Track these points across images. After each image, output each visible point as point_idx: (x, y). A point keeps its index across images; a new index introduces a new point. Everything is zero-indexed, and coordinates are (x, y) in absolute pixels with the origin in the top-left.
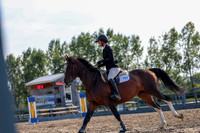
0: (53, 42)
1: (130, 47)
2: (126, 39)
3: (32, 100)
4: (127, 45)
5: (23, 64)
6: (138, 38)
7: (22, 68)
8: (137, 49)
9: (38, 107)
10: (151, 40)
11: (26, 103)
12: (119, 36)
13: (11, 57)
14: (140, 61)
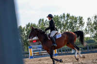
0: (40, 20)
1: (78, 22)
2: (76, 18)
3: (31, 48)
4: (77, 21)
5: (26, 30)
6: (82, 18)
7: (26, 32)
8: (81, 23)
9: (33, 51)
10: (89, 19)
11: (28, 49)
12: (73, 17)
13: (20, 27)
14: (83, 29)
